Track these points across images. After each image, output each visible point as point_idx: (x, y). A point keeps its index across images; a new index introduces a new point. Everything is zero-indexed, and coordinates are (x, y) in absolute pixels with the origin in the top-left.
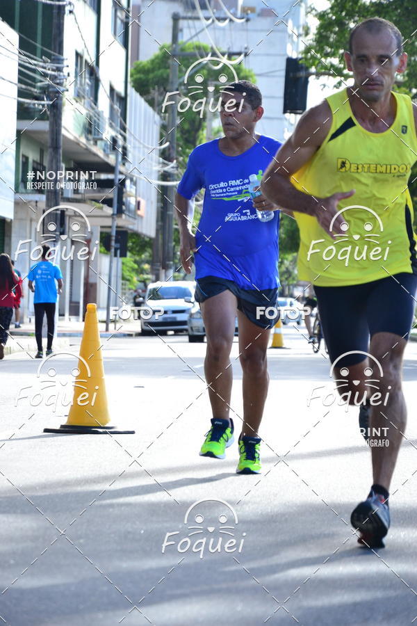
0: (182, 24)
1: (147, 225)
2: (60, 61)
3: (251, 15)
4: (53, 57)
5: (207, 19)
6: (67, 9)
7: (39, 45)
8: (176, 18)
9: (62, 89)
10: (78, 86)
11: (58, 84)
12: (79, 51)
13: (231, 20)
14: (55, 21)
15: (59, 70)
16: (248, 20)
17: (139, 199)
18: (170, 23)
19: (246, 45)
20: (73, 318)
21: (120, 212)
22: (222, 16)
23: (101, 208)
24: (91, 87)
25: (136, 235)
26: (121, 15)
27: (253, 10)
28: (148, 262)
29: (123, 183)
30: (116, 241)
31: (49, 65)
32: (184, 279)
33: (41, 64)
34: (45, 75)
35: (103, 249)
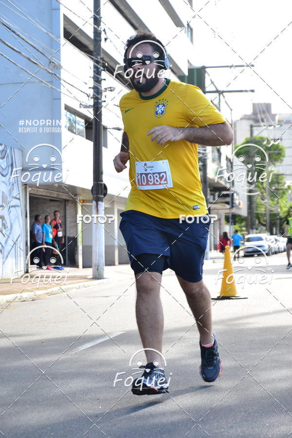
0: (254, 128)
1: (243, 211)
3: (282, 124)
5: (264, 126)
8: (252, 127)
10: (213, 156)
11: (205, 156)
13: (274, 126)
15: (205, 150)
16: (281, 126)
17: (240, 201)
18: (249, 128)
19: (281, 136)
20: (215, 251)
21: (232, 207)
22: (270, 124)
24: (218, 156)
25: (239, 216)
27: (282, 121)
28: (244, 227)
29: (233, 194)
30: (232, 219)
31: (201, 149)
32: (260, 233)
35: (226, 222)
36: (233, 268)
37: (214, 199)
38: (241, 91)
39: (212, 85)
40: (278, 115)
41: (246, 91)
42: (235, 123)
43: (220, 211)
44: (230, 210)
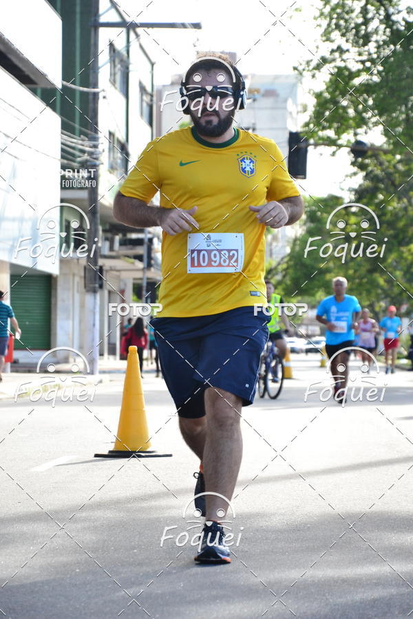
2: (96, 139)
3: (257, 96)
4: (90, 136)
6: (101, 96)
7: (77, 126)
9: (97, 162)
10: (112, 159)
11: (95, 159)
12: (112, 131)
14: (91, 105)
15: (95, 146)
16: (254, 100)
19: (253, 121)
20: (111, 357)
21: (149, 266)
23: (133, 263)
24: (122, 160)
26: (146, 98)
27: (258, 91)
29: (151, 240)
30: (147, 291)
31: (87, 143)
33: (80, 142)
34: (83, 152)
35: (135, 298)
36: (143, 393)
37: (111, 248)
38: (172, 25)
39: (113, 11)
40: (250, 77)
41: (184, 26)
42: (160, 93)
43: (124, 275)
44: (144, 272)
